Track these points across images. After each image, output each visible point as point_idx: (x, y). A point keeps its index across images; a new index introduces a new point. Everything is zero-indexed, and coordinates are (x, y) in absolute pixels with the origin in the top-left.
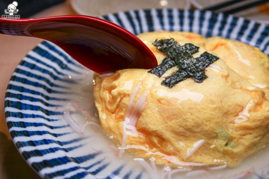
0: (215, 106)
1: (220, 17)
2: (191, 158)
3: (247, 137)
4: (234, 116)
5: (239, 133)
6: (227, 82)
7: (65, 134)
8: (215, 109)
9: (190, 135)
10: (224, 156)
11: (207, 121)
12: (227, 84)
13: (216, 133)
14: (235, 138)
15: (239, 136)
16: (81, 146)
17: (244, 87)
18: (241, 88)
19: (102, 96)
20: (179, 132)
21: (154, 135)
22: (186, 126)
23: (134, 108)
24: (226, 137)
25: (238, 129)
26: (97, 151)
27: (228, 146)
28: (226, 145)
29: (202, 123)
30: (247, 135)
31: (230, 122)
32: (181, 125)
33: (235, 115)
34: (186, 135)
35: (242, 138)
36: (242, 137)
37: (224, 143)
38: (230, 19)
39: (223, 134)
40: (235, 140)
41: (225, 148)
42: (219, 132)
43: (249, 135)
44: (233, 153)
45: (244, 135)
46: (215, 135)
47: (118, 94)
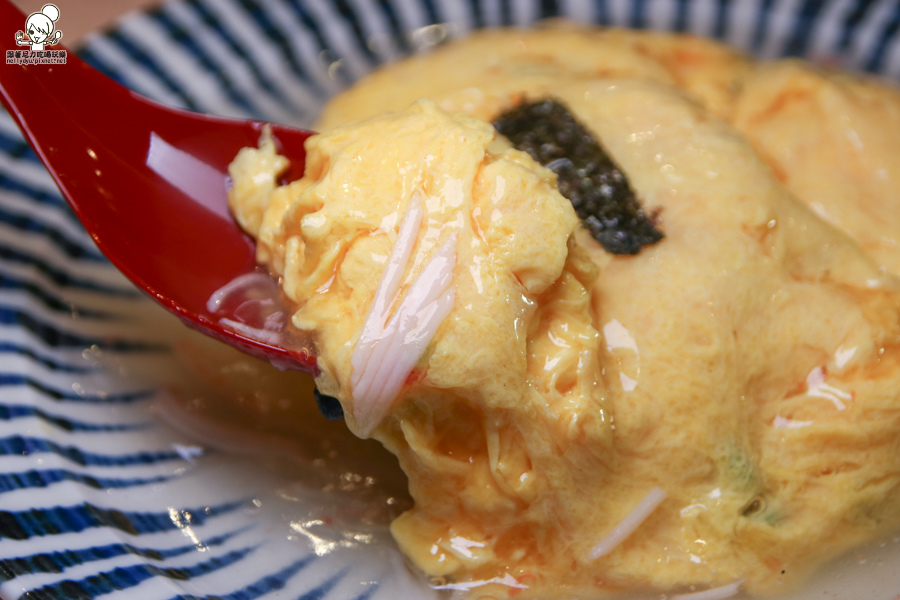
0: (711, 350)
3: (837, 479)
4: (789, 395)
5: (806, 461)
6: (767, 253)
8: (711, 363)
10: (735, 555)
11: (679, 411)
12: (766, 261)
13: (712, 462)
14: (785, 483)
15: (803, 477)
17: (838, 273)
18: (826, 278)
24: (751, 477)
27: (754, 515)
28: (749, 510)
29: (662, 417)
30: (838, 471)
33: (791, 389)
35: (815, 485)
36: (814, 480)
37: (741, 502)
39: (739, 465)
40: (785, 493)
41: (742, 521)
42: (723, 458)
43: (845, 471)
44: (773, 543)
45: (827, 472)
46: (707, 468)
47: (332, 232)
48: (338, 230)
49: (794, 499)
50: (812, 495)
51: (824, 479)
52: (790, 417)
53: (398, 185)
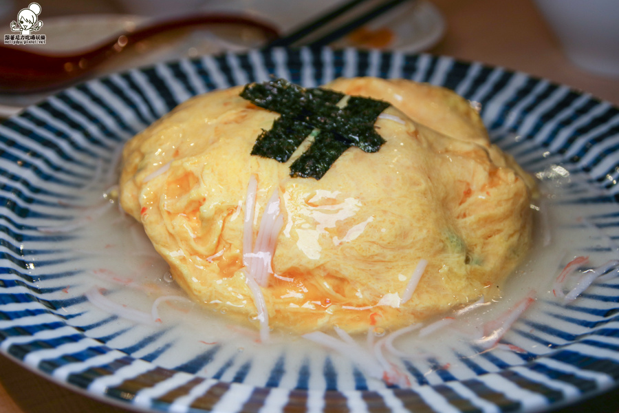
0: (422, 188)
1: (306, 56)
2: (412, 301)
3: (497, 237)
4: (460, 204)
5: (480, 233)
6: (421, 143)
7: (117, 334)
8: (425, 194)
9: (394, 257)
10: (471, 284)
12: (423, 146)
13: (442, 241)
14: (476, 245)
15: (481, 241)
16: (168, 346)
19: (171, 231)
20: (372, 256)
21: (322, 275)
22: (383, 240)
23: (257, 233)
24: (462, 245)
25: (475, 226)
26: (214, 343)
27: (470, 263)
28: (467, 261)
29: (411, 226)
30: (495, 235)
31: (457, 215)
32: (372, 240)
33: (460, 201)
34: (386, 260)
35: (488, 243)
36: (487, 241)
37: (463, 258)
38: (327, 56)
39: (455, 240)
40: (478, 250)
41: (468, 266)
42: (447, 238)
43: (497, 234)
44: (484, 274)
45: (490, 237)
46: (441, 245)
47: (216, 213)
48: (219, 211)
49: (482, 252)
50: (489, 248)
51: (490, 239)
52: (465, 216)
53: (240, 182)
